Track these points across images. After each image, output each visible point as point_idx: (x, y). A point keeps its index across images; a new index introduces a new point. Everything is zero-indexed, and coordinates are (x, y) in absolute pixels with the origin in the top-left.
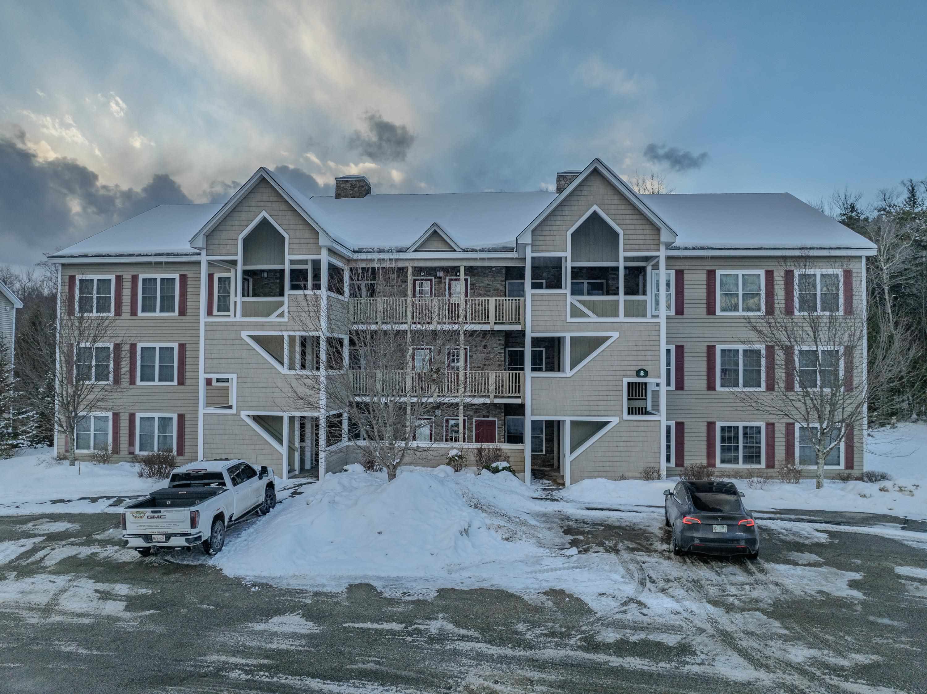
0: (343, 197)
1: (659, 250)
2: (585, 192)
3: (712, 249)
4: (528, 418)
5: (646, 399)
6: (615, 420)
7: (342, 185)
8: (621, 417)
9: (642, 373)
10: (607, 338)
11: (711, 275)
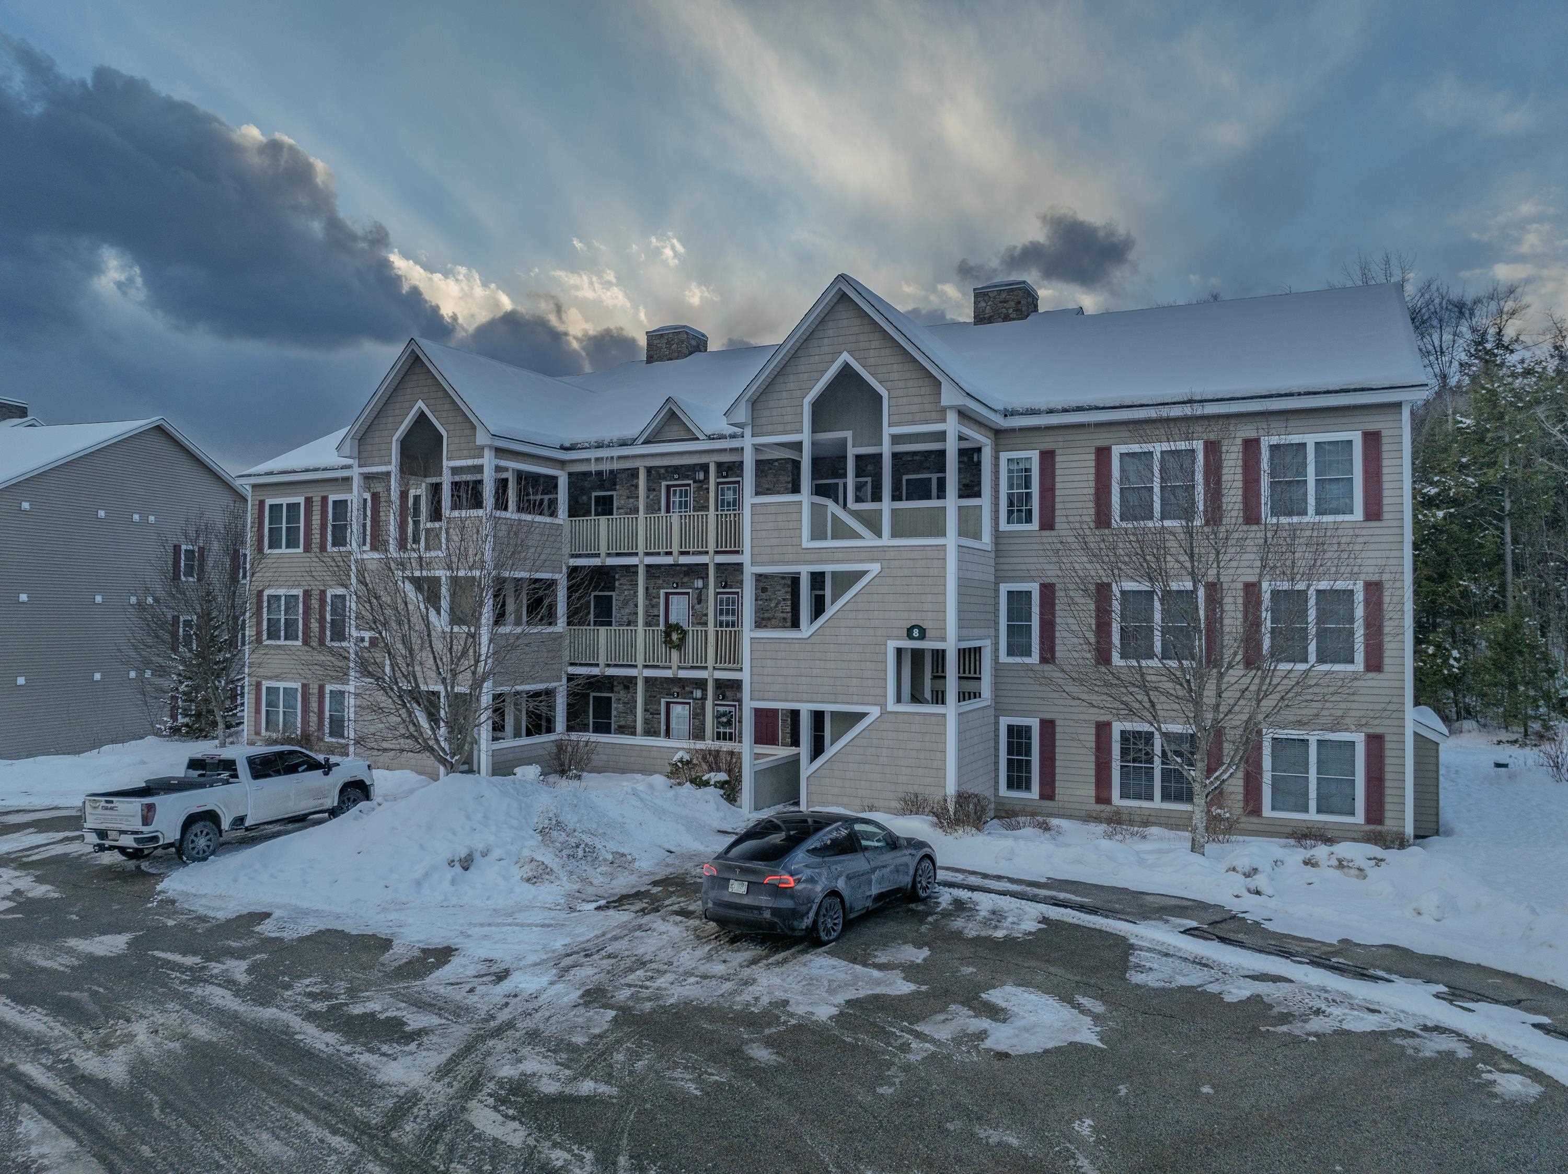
0: (657, 360)
1: (944, 420)
2: (831, 333)
3: (1097, 408)
4: (749, 705)
5: (980, 679)
6: (875, 711)
7: (655, 342)
8: (883, 705)
9: (916, 633)
10: (862, 574)
11: (1103, 454)
